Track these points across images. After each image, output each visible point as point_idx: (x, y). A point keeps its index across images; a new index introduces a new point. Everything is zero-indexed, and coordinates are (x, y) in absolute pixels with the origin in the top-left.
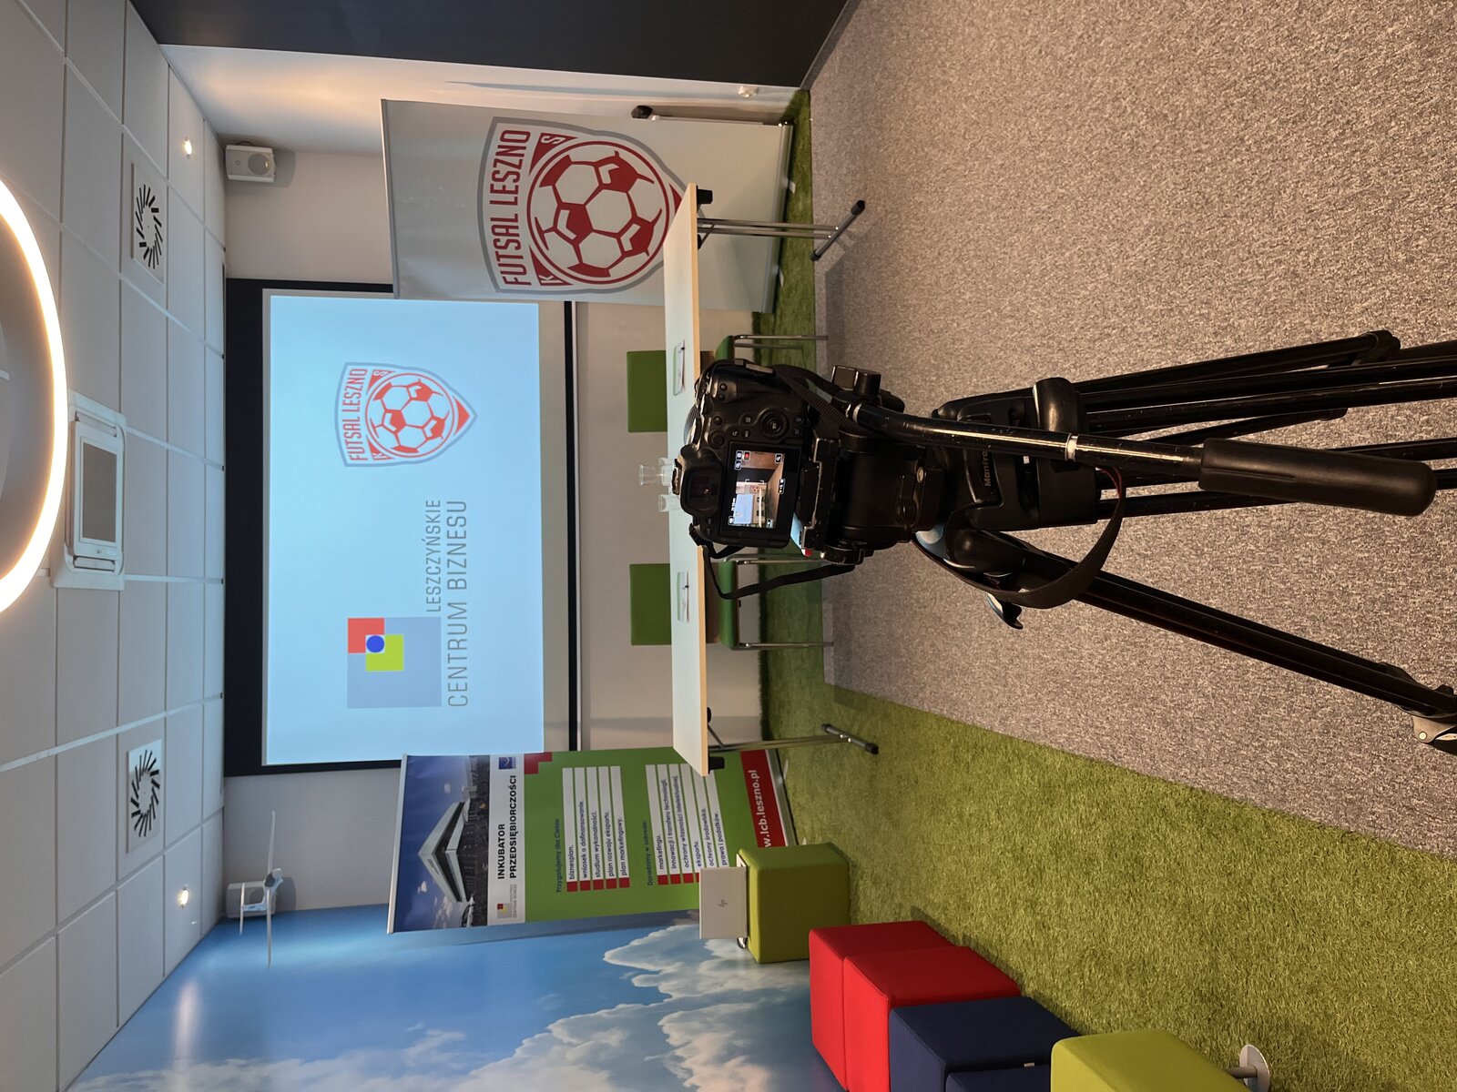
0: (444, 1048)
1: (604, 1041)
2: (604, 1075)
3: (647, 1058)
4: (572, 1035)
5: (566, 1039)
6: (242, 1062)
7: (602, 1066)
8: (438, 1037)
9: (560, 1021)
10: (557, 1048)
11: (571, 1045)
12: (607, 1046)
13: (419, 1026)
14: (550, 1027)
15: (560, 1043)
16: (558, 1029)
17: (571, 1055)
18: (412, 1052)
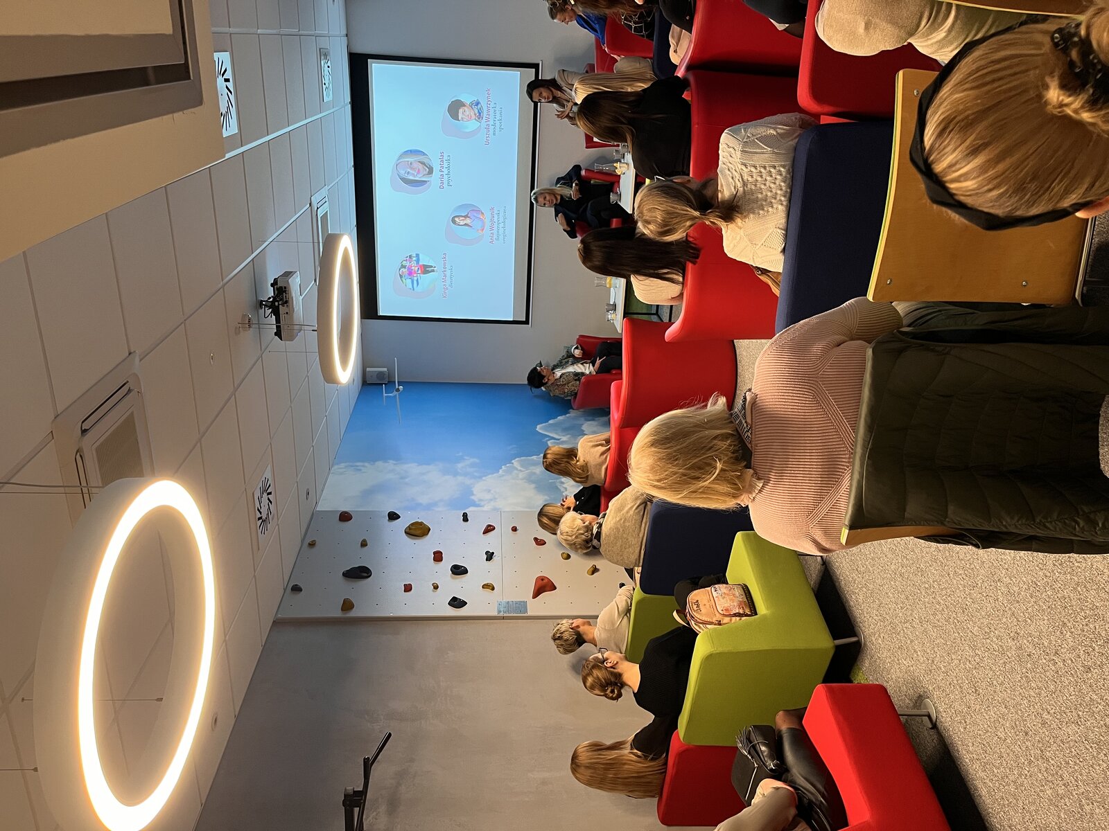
0: (472, 465)
1: (534, 471)
2: (533, 486)
3: (551, 481)
4: (522, 466)
5: (519, 468)
6: (394, 462)
7: (533, 482)
8: (470, 460)
9: (517, 459)
10: (516, 471)
11: (521, 471)
12: (535, 473)
13: (461, 454)
14: (513, 461)
15: (517, 469)
16: (516, 463)
17: (521, 475)
18: (460, 465)
